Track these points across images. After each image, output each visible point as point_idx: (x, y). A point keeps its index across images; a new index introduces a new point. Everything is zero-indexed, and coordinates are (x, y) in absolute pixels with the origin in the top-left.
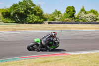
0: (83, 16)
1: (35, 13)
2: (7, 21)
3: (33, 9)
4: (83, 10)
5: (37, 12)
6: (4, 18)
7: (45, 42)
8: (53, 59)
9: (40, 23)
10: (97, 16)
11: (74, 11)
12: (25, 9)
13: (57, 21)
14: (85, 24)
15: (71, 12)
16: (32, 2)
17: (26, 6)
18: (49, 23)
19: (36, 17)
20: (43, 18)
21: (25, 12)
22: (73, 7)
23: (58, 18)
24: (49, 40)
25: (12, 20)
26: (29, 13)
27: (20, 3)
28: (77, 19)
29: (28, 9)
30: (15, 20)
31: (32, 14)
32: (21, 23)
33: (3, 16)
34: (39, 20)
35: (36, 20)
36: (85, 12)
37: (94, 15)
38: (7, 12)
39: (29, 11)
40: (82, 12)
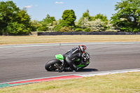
0: (87, 23)
1: (19, 20)
4: (86, 15)
7: (70, 59)
9: (25, 34)
10: (107, 24)
11: (74, 17)
13: (50, 31)
14: (90, 34)
15: (69, 18)
16: (14, 4)
18: (39, 34)
20: (29, 27)
21: (4, 19)
22: (72, 11)
23: (51, 27)
24: (76, 56)
26: (9, 20)
28: (78, 27)
29: (8, 15)
31: (14, 21)
34: (25, 31)
35: (20, 29)
36: (90, 18)
37: (102, 23)
39: (11, 18)
40: (85, 18)
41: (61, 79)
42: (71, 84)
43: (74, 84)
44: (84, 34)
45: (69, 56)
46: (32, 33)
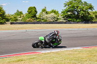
0: (45, 16)
4: (44, 10)
10: (58, 16)
11: (36, 12)
14: (47, 23)
20: (5, 19)
22: (34, 7)
28: (39, 19)
34: (1, 21)
36: (47, 12)
37: (55, 15)
40: (43, 12)
41: (27, 55)
42: (34, 58)
43: (36, 58)
44: (43, 23)
45: (48, 38)
46: (7, 22)
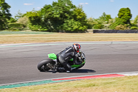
1: (75, 17)
2: (37, 28)
3: (72, 12)
5: (78, 17)
6: (32, 25)
7: (64, 58)
8: (100, 81)
9: (82, 31)
12: (61, 12)
13: (105, 29)
15: (125, 16)
16: (70, 2)
17: (63, 8)
18: (95, 32)
19: (76, 23)
20: (85, 25)
21: (61, 16)
22: (128, 9)
23: (107, 25)
24: (70, 55)
25: (42, 27)
26: (66, 17)
27: (54, 4)
28: (134, 25)
29: (65, 12)
30: (47, 28)
31: (71, 18)
32: (55, 32)
33: (31, 21)
34: (81, 28)
35: (76, 27)
38: (37, 17)
39: (67, 15)
46: (88, 30)
